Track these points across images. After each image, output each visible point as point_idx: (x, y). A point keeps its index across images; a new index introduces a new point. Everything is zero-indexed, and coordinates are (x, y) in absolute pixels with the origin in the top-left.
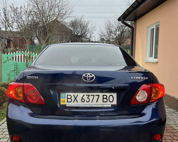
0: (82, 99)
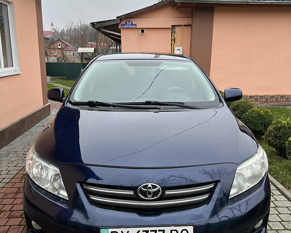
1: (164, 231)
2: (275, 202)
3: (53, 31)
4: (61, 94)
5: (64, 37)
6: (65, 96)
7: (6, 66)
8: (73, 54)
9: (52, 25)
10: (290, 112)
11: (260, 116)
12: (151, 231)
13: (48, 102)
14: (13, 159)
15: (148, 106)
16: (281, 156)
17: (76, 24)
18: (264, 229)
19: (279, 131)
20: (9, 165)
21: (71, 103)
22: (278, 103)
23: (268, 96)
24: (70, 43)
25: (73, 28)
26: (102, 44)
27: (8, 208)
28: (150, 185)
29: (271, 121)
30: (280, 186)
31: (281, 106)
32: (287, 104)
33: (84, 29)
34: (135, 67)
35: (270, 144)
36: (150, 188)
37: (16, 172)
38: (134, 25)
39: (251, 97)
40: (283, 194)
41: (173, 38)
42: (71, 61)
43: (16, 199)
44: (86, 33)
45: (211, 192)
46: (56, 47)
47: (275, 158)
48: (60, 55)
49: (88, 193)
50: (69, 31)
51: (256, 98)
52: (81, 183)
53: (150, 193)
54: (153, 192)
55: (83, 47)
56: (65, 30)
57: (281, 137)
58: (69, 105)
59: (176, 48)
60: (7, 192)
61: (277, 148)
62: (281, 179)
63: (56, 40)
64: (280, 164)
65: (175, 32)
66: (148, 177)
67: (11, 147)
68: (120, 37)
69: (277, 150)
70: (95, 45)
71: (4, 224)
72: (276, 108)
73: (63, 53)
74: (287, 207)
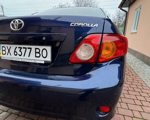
0: (15, 52)
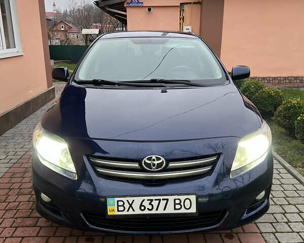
1: (167, 200)
2: (281, 180)
3: (55, 12)
4: (66, 73)
5: (67, 18)
6: (70, 75)
7: (8, 47)
8: (77, 36)
9: (54, 5)
10: (303, 93)
11: (270, 96)
12: (155, 200)
13: (52, 86)
14: (19, 141)
15: (153, 84)
16: (290, 136)
17: (79, 4)
18: (266, 201)
19: (289, 110)
20: (15, 147)
21: (75, 81)
22: (292, 85)
23: (281, 77)
24: (73, 24)
25: (76, 8)
26: (108, 26)
27: (16, 186)
28: (154, 157)
29: (282, 101)
30: (287, 165)
31: (294, 87)
32: (300, 85)
33: (88, 9)
34: (140, 45)
35: (280, 125)
36: (154, 160)
37: (22, 153)
38: (140, 3)
39: (264, 78)
40: (289, 172)
41: (182, 16)
42: (75, 44)
43: (24, 178)
44: (91, 14)
45: (214, 164)
46: (59, 29)
47: (284, 139)
48: (63, 38)
49: (94, 165)
50: (72, 12)
51: (268, 80)
52: (88, 157)
53: (154, 165)
54: (157, 164)
55: (87, 28)
56: (68, 10)
57: (290, 117)
58: (74, 84)
59: (185, 28)
60: (15, 171)
61: (286, 129)
62: (289, 158)
63: (58, 21)
64: (289, 144)
65: (183, 10)
66: (152, 150)
67: (16, 130)
68: (125, 16)
69: (286, 131)
70: (99, 26)
71: (13, 201)
72: (289, 90)
73: (66, 35)
74: (293, 185)
